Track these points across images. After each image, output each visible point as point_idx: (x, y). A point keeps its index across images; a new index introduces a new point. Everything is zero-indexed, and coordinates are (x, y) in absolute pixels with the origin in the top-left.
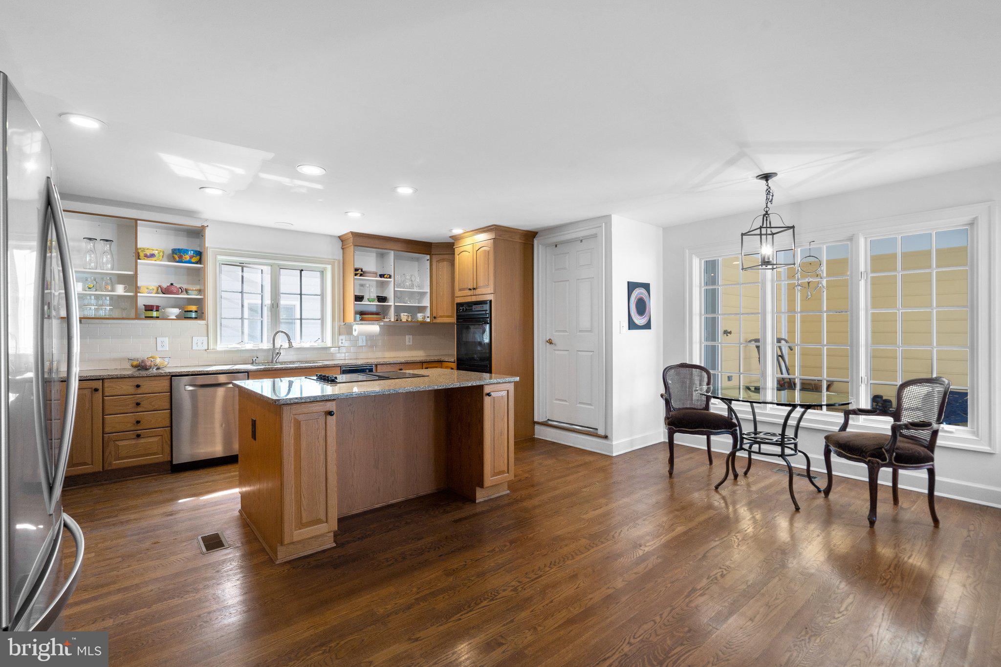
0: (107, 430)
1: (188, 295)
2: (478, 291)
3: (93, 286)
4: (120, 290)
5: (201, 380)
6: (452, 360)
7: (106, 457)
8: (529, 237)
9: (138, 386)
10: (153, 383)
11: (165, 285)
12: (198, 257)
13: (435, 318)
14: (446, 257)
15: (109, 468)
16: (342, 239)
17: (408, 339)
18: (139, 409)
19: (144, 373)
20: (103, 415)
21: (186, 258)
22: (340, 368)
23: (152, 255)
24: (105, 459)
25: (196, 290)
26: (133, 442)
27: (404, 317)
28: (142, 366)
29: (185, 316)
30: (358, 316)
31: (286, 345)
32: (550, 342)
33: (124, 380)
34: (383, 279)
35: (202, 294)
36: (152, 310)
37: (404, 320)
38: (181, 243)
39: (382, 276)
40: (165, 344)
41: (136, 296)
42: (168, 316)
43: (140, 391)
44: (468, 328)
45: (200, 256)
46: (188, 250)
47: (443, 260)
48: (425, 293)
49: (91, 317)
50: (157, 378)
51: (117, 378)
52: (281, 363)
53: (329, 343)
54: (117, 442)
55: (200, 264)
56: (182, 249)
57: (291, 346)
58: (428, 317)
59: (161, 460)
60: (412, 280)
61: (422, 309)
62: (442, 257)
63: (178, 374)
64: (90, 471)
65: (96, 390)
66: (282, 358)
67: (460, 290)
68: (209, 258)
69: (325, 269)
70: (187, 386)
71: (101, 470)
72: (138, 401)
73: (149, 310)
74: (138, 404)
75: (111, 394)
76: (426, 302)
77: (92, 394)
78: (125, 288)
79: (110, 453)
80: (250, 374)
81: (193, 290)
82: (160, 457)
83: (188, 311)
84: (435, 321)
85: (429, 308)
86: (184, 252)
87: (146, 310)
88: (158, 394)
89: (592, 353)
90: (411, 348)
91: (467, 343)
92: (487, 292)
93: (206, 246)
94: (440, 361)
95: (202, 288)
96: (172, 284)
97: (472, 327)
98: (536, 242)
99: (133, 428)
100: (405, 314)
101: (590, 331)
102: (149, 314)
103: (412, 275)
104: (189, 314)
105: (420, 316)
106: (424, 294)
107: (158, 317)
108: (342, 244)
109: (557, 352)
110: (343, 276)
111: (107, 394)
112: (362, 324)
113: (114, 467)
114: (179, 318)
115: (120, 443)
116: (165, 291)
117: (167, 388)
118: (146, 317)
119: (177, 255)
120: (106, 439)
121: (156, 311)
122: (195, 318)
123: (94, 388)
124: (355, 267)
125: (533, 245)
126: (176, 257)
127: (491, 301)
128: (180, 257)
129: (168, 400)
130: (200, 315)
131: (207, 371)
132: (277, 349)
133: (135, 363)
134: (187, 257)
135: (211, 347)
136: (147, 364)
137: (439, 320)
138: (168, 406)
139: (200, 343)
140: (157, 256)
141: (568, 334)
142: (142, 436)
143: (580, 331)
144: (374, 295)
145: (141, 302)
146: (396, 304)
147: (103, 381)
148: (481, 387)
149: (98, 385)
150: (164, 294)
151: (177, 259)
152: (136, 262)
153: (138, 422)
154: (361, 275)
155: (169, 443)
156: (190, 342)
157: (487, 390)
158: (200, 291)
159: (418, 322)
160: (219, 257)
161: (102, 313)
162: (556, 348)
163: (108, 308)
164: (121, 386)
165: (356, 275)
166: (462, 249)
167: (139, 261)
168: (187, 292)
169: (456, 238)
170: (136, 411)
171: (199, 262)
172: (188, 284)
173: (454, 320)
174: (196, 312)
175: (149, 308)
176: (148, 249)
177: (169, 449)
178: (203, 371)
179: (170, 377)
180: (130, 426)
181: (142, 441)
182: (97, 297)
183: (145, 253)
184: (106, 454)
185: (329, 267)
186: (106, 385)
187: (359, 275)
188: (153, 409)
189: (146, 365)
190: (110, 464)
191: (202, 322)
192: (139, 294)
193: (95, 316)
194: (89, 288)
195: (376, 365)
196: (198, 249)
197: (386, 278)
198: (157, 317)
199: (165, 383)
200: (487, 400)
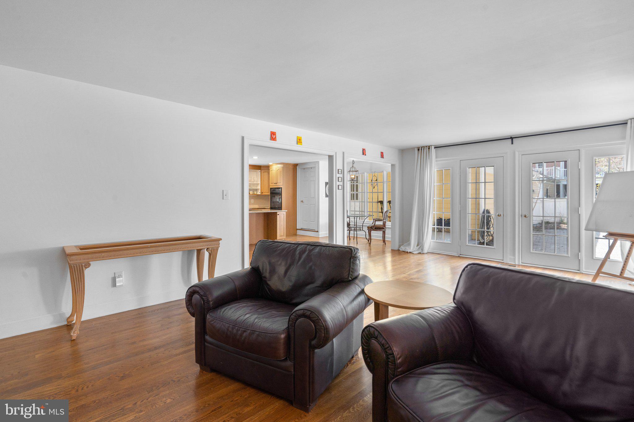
2: (277, 184)
6: (269, 208)
8: (295, 166)
13: (262, 193)
14: (267, 171)
17: (252, 201)
32: (302, 201)
37: (251, 194)
44: (274, 196)
47: (266, 172)
48: (259, 184)
58: (259, 193)
61: (258, 190)
62: (265, 171)
67: (271, 183)
76: (259, 187)
85: (260, 190)
89: (314, 205)
90: (253, 204)
91: (274, 202)
92: (281, 184)
97: (276, 196)
103: (254, 178)
105: (257, 192)
109: (304, 205)
125: (297, 169)
127: (282, 188)
141: (308, 199)
143: (311, 198)
148: (276, 213)
157: (278, 213)
159: (256, 194)
162: (303, 203)
166: (273, 169)
169: (270, 165)
173: (269, 194)
200: (278, 216)
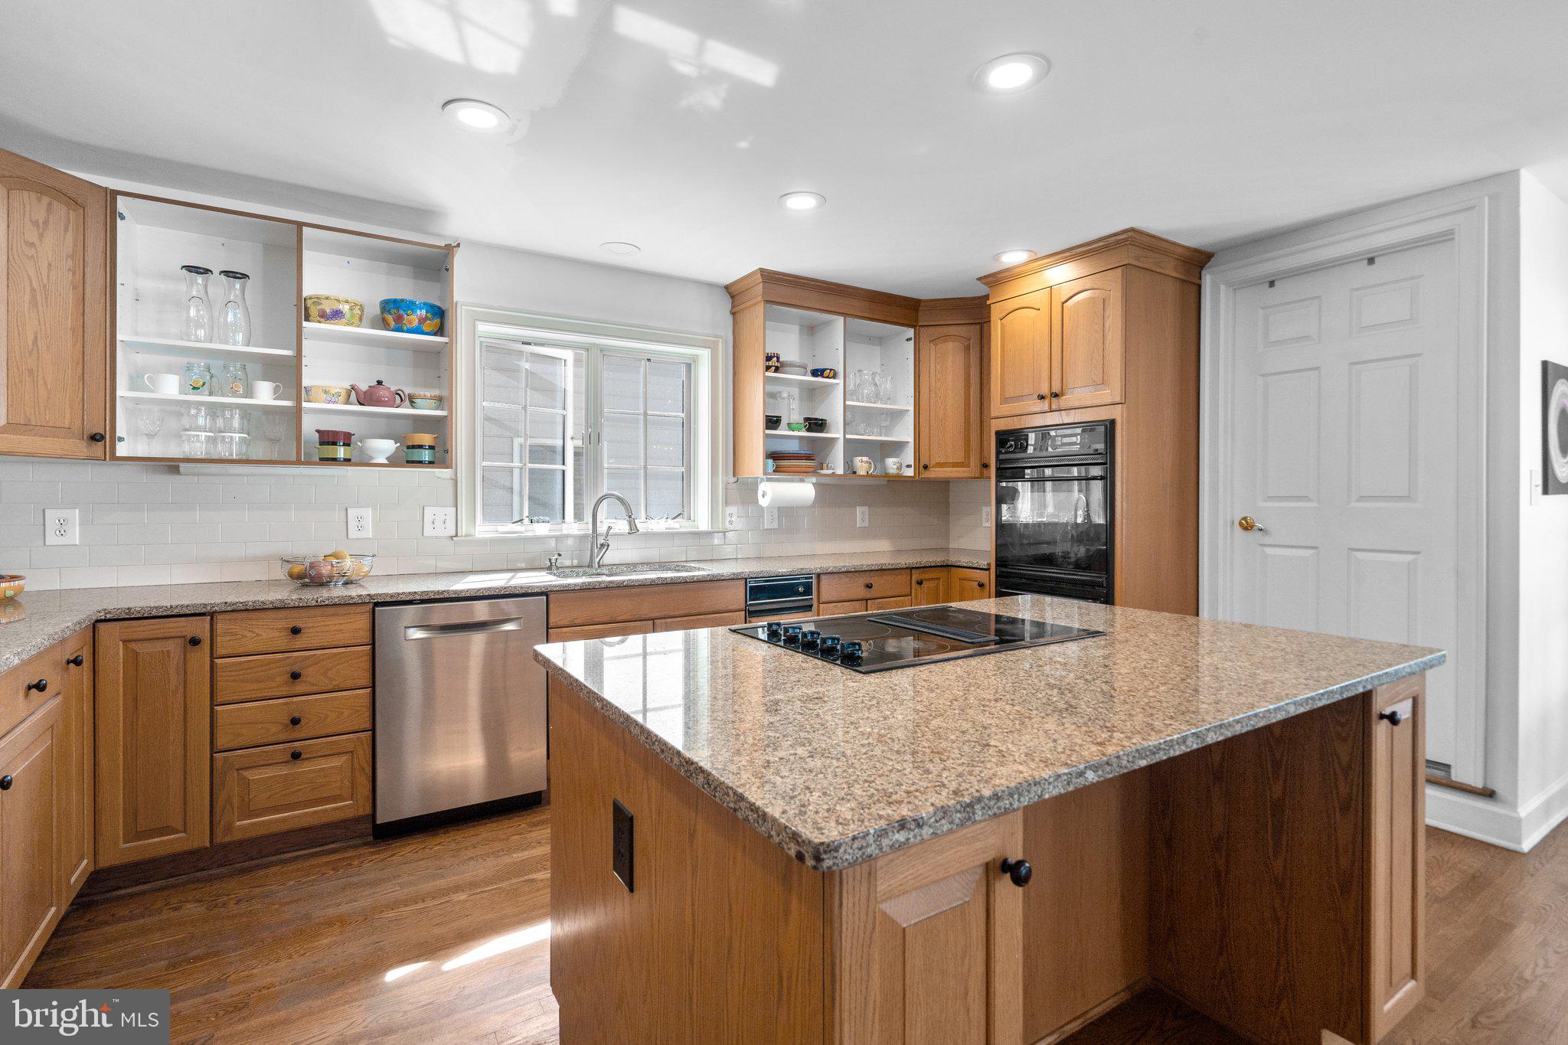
0: (222, 741)
1: (413, 407)
2: (1067, 402)
3: (204, 384)
4: (265, 394)
5: (442, 614)
6: (983, 563)
7: (218, 809)
8: (1193, 266)
9: (296, 631)
10: (330, 623)
11: (364, 387)
12: (437, 321)
13: (926, 467)
14: (964, 328)
15: (228, 839)
16: (734, 294)
17: (861, 515)
18: (299, 687)
19: (311, 596)
20: (212, 706)
21: (410, 322)
22: (743, 582)
23: (337, 315)
24: (217, 818)
25: (432, 398)
26: (284, 771)
27: (862, 464)
28: (308, 577)
29: (407, 457)
30: (770, 461)
31: (622, 526)
32: (1247, 526)
33: (262, 615)
34: (820, 379)
35: (446, 407)
36: (334, 444)
37: (862, 472)
38: (403, 288)
39: (816, 373)
40: (364, 523)
41: (298, 412)
42: (372, 458)
43: (300, 642)
45: (440, 318)
46: (413, 303)
47: (945, 338)
48: (904, 413)
49: (195, 457)
50: (340, 610)
51: (247, 610)
52: (614, 569)
53: (703, 523)
54: (245, 773)
55: (442, 335)
56: (402, 300)
57: (633, 529)
58: (909, 466)
59: (350, 814)
60: (876, 385)
61: (895, 448)
63: (388, 599)
64: (178, 848)
65: (195, 642)
66: (611, 557)
67: (1008, 402)
68: (461, 323)
69: (695, 359)
70: (412, 630)
71: (208, 845)
72: (296, 668)
73: (328, 443)
74: (295, 676)
75: (230, 651)
76: (905, 432)
77: (185, 655)
78: (276, 390)
79: (229, 801)
80: (552, 597)
81: (425, 398)
82: (346, 806)
83: (414, 447)
84: (926, 475)
85: (911, 447)
86: (408, 308)
87: (322, 443)
88: (343, 650)
90: (867, 534)
92: (1098, 402)
93: (455, 300)
94: (947, 566)
95: (445, 393)
96: (380, 383)
98: (1207, 280)
99: (283, 737)
100: (865, 459)
101: (1407, 498)
102: (329, 451)
104: (416, 455)
105: (891, 464)
106: (898, 414)
107: (349, 460)
108: (733, 302)
109: (1269, 551)
110: (735, 374)
111: (220, 651)
112: (778, 480)
113: (238, 836)
114: (393, 462)
115: (253, 775)
116: (367, 398)
117: (366, 636)
118: (321, 459)
119: (392, 313)
120: (218, 765)
121: (344, 445)
122: (431, 463)
123: (189, 638)
124: (767, 351)
125: (1200, 286)
126: (390, 318)
127: (1112, 423)
128: (399, 319)
129: (366, 664)
130: (441, 456)
131: (455, 592)
132: (601, 535)
133: (297, 569)
134: (413, 319)
135: (463, 530)
136: (324, 571)
137: (934, 473)
138: (366, 680)
139: (438, 521)
140: (348, 316)
141: (1314, 504)
142: (303, 756)
143: (1364, 498)
144: (797, 417)
145: (310, 426)
146: (848, 436)
147: (212, 619)
149: (199, 628)
150: (361, 404)
151: (393, 324)
152: (300, 328)
153: (295, 722)
154: (777, 370)
155: (368, 770)
156: (418, 517)
158: (440, 401)
159: (887, 475)
160: (483, 328)
161: (222, 451)
162: (1267, 540)
163: (237, 436)
164: (257, 631)
165: (768, 368)
167: (305, 324)
168: (412, 402)
169: (996, 280)
170: (292, 692)
171: (440, 331)
172: (415, 385)
174: (431, 448)
175: (329, 438)
176: (327, 298)
177: (369, 786)
178: (448, 592)
179: (371, 606)
180: (275, 731)
181: (303, 767)
182: (214, 410)
183: (319, 307)
184: (219, 805)
185: (704, 354)
186: (220, 627)
187: (773, 368)
188: (330, 687)
189: (320, 575)
190: (229, 828)
191: (445, 473)
192: (305, 405)
193: (208, 457)
194: (194, 388)
195: (818, 575)
196: (438, 304)
197: (828, 377)
198: (347, 461)
199: (362, 622)
